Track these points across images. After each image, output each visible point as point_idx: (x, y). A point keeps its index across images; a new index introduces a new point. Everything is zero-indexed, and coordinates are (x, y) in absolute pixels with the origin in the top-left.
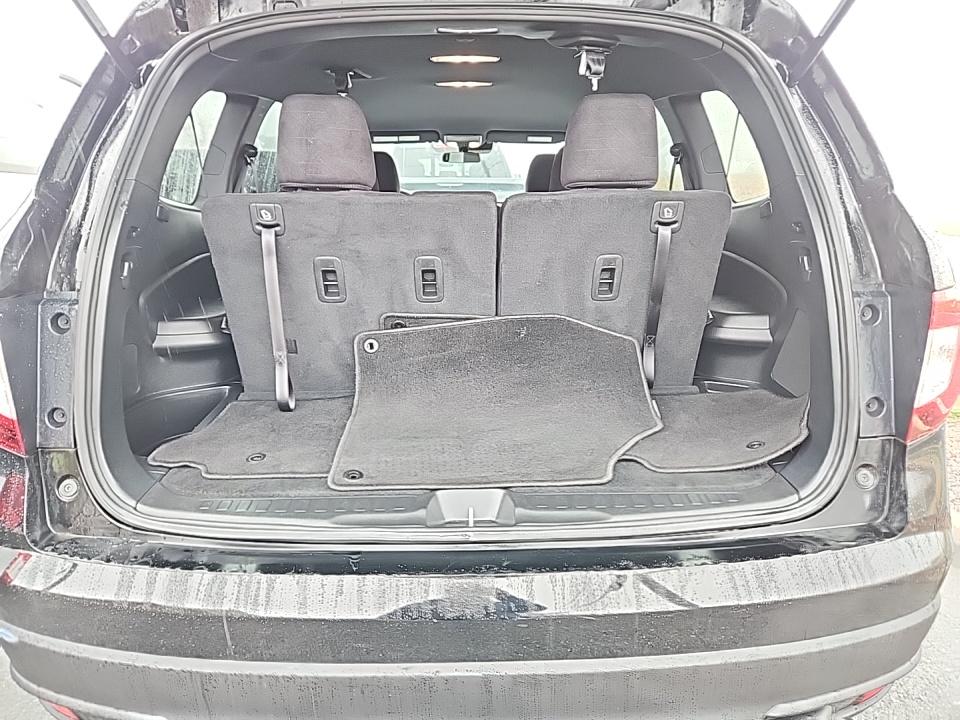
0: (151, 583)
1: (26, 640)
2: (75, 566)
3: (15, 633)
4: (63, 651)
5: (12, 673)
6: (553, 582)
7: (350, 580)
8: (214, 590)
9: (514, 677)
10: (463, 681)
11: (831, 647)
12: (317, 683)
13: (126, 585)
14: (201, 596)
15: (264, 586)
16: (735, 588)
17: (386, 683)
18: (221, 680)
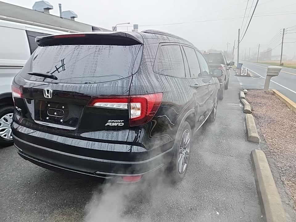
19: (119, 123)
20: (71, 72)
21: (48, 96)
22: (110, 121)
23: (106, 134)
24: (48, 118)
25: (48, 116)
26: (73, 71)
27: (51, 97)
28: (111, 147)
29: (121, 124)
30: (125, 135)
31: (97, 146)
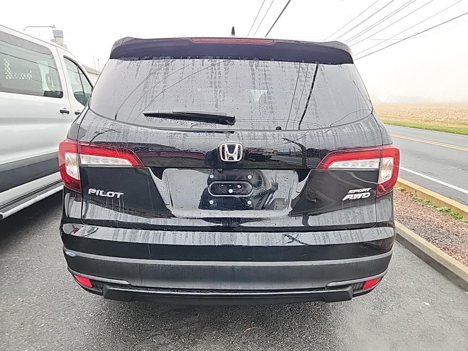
0: (125, 233)
1: (79, 255)
2: (98, 229)
3: (74, 253)
4: (92, 258)
5: (68, 269)
6: (256, 235)
7: (190, 233)
8: (146, 235)
9: (242, 267)
10: (225, 267)
11: (349, 262)
12: (177, 267)
13: (116, 234)
14: (141, 237)
15: (162, 234)
16: (315, 239)
17: (200, 267)
18: (146, 266)
19: (364, 193)
20: (270, 110)
21: (232, 158)
22: (351, 191)
23: (343, 215)
24: (211, 202)
25: (211, 199)
26: (272, 108)
27: (238, 159)
28: (357, 236)
29: (366, 195)
30: (372, 212)
31: (333, 238)
